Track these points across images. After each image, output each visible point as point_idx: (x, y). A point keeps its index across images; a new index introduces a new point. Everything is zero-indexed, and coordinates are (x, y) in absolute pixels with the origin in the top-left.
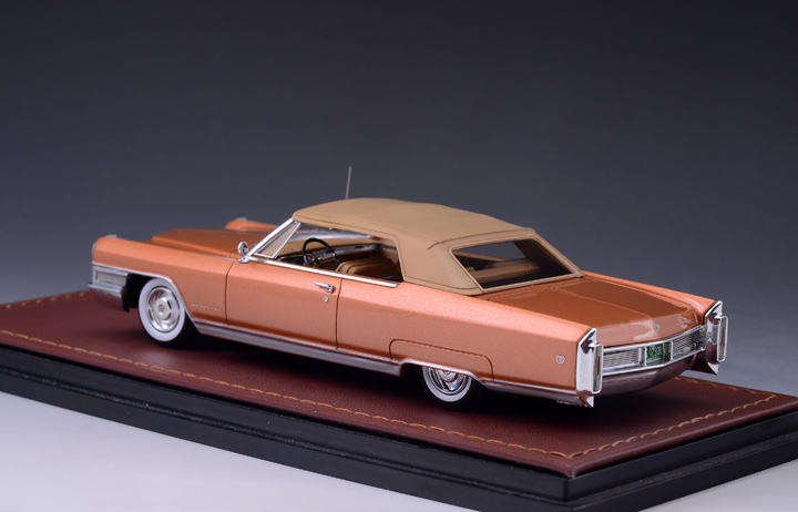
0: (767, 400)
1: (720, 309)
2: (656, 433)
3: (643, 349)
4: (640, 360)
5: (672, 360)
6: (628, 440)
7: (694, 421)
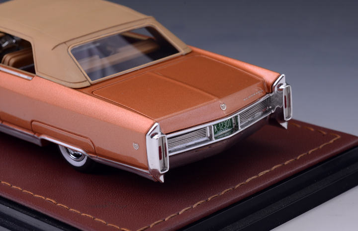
0: (332, 141)
1: (283, 81)
2: (223, 193)
3: (210, 127)
4: (209, 135)
5: (240, 130)
6: (194, 206)
7: (261, 174)
